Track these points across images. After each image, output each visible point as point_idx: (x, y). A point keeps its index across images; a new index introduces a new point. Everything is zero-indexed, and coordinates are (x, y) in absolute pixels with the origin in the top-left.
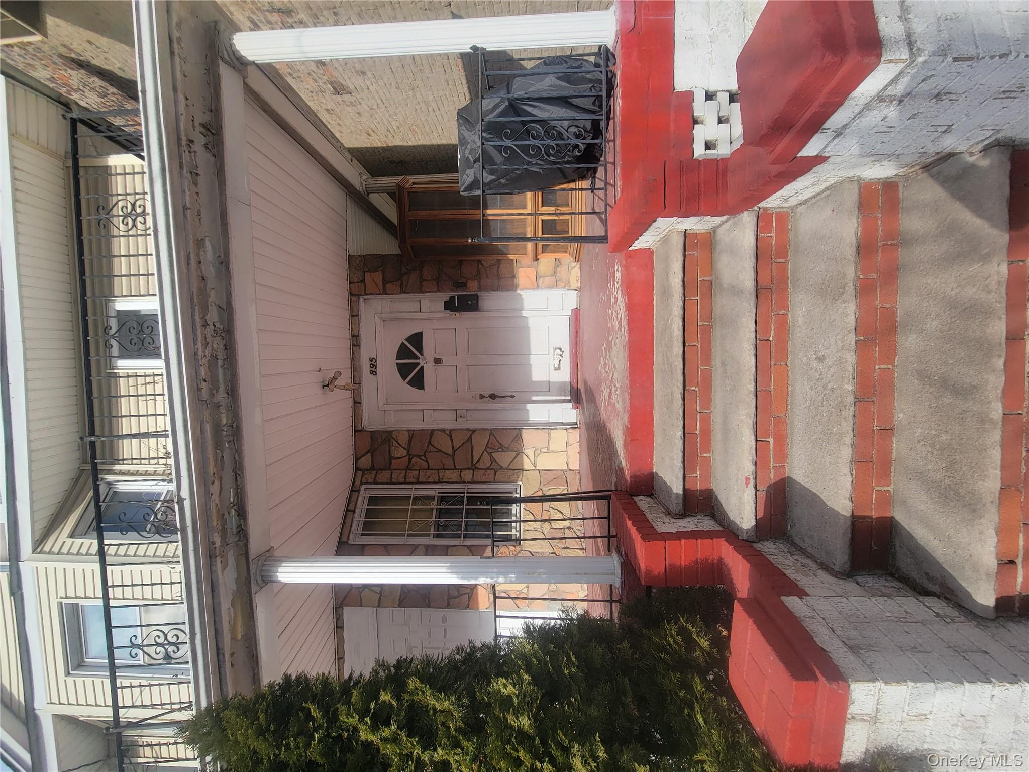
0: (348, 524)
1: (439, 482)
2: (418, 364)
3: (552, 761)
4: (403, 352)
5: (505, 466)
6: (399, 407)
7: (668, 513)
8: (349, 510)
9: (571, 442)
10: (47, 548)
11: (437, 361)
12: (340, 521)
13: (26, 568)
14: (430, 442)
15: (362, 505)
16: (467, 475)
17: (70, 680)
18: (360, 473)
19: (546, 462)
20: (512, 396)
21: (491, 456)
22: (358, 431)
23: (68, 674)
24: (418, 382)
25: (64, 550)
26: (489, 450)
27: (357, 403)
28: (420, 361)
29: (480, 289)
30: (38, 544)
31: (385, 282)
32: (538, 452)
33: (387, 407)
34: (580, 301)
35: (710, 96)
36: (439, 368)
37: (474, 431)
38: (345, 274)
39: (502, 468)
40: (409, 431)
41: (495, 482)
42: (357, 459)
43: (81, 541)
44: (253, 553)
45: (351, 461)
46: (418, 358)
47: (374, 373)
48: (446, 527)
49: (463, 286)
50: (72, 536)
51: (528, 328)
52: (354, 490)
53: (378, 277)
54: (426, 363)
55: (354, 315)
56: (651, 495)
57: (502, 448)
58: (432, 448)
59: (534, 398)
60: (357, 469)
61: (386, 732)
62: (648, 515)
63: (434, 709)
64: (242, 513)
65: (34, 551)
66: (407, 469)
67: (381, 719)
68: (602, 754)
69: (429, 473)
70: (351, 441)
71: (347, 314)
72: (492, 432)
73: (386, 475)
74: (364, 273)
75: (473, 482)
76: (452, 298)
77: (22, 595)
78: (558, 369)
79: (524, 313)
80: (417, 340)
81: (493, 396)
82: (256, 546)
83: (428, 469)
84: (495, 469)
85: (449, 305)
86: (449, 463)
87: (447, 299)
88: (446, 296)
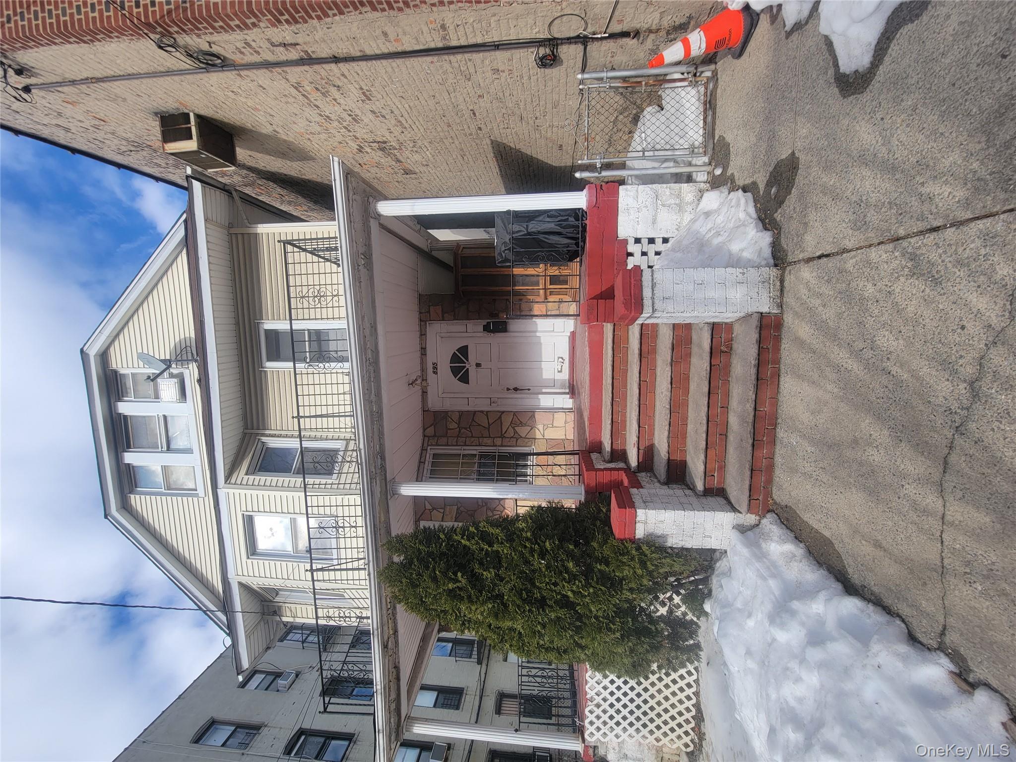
0: (421, 470)
1: (480, 445)
2: (465, 367)
3: (539, 545)
4: (454, 358)
5: (524, 436)
6: (452, 395)
7: (604, 461)
8: (421, 462)
9: (568, 421)
10: (233, 481)
11: (478, 365)
12: (416, 469)
13: (222, 493)
14: (473, 419)
15: (429, 459)
16: (498, 441)
17: (249, 561)
18: (426, 439)
19: (551, 434)
20: (529, 390)
21: (514, 429)
22: (425, 411)
23: (248, 558)
24: (465, 379)
25: (244, 482)
26: (513, 425)
27: (424, 393)
28: (466, 365)
29: (507, 318)
30: (228, 477)
31: (443, 312)
32: (546, 427)
33: (444, 395)
34: (576, 327)
35: (638, 241)
36: (479, 369)
37: (503, 412)
38: (416, 308)
39: (521, 437)
40: (459, 412)
41: (517, 446)
42: (424, 430)
43: (253, 477)
44: (388, 480)
45: (421, 431)
46: (465, 363)
47: (435, 373)
48: (484, 474)
49: (497, 316)
50: (246, 474)
51: (541, 344)
52: (423, 450)
53: (439, 309)
54: (471, 366)
55: (423, 335)
56: (600, 453)
57: (521, 424)
58: (474, 423)
59: (544, 390)
60: (424, 436)
61: (473, 542)
62: (594, 462)
63: (492, 534)
64: (383, 458)
65: (225, 482)
66: (458, 437)
67: (470, 537)
68: (557, 542)
69: (473, 439)
70: (421, 418)
71: (418, 334)
72: (515, 414)
73: (444, 440)
74: (429, 306)
75: (502, 446)
76: (489, 323)
77: (219, 509)
78: (561, 371)
79: (538, 334)
80: (464, 350)
81: (516, 389)
82: (389, 477)
83: (472, 437)
84: (517, 438)
85: (486, 328)
86: (486, 433)
87: (485, 324)
88: (484, 322)
